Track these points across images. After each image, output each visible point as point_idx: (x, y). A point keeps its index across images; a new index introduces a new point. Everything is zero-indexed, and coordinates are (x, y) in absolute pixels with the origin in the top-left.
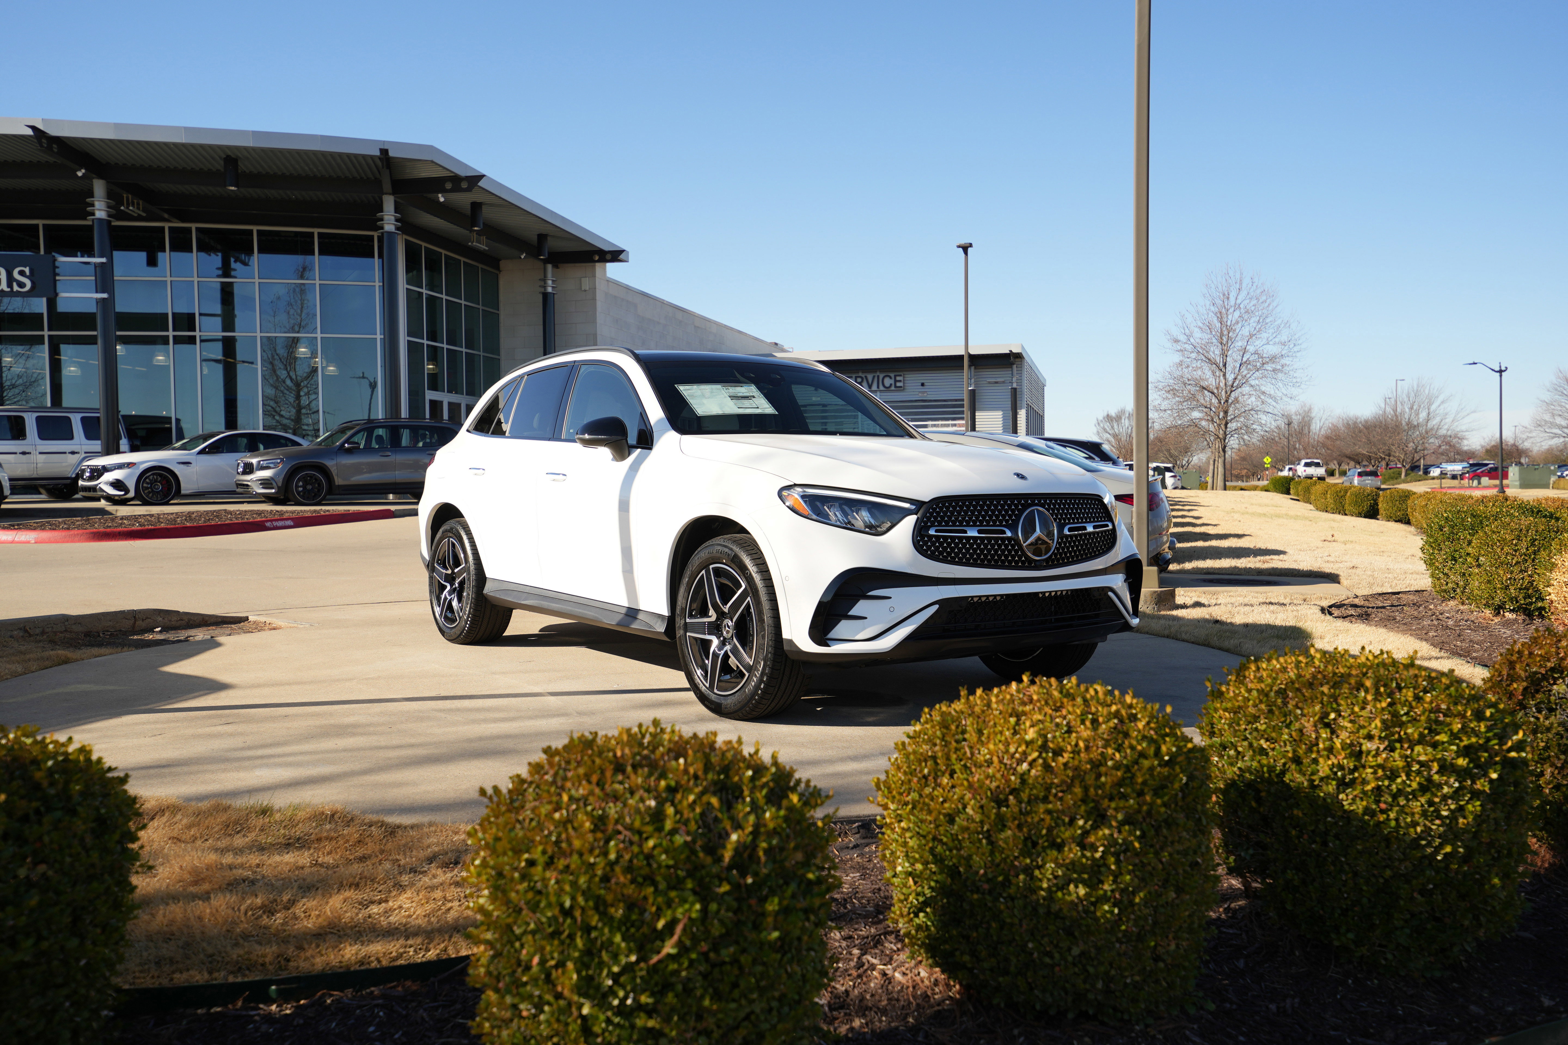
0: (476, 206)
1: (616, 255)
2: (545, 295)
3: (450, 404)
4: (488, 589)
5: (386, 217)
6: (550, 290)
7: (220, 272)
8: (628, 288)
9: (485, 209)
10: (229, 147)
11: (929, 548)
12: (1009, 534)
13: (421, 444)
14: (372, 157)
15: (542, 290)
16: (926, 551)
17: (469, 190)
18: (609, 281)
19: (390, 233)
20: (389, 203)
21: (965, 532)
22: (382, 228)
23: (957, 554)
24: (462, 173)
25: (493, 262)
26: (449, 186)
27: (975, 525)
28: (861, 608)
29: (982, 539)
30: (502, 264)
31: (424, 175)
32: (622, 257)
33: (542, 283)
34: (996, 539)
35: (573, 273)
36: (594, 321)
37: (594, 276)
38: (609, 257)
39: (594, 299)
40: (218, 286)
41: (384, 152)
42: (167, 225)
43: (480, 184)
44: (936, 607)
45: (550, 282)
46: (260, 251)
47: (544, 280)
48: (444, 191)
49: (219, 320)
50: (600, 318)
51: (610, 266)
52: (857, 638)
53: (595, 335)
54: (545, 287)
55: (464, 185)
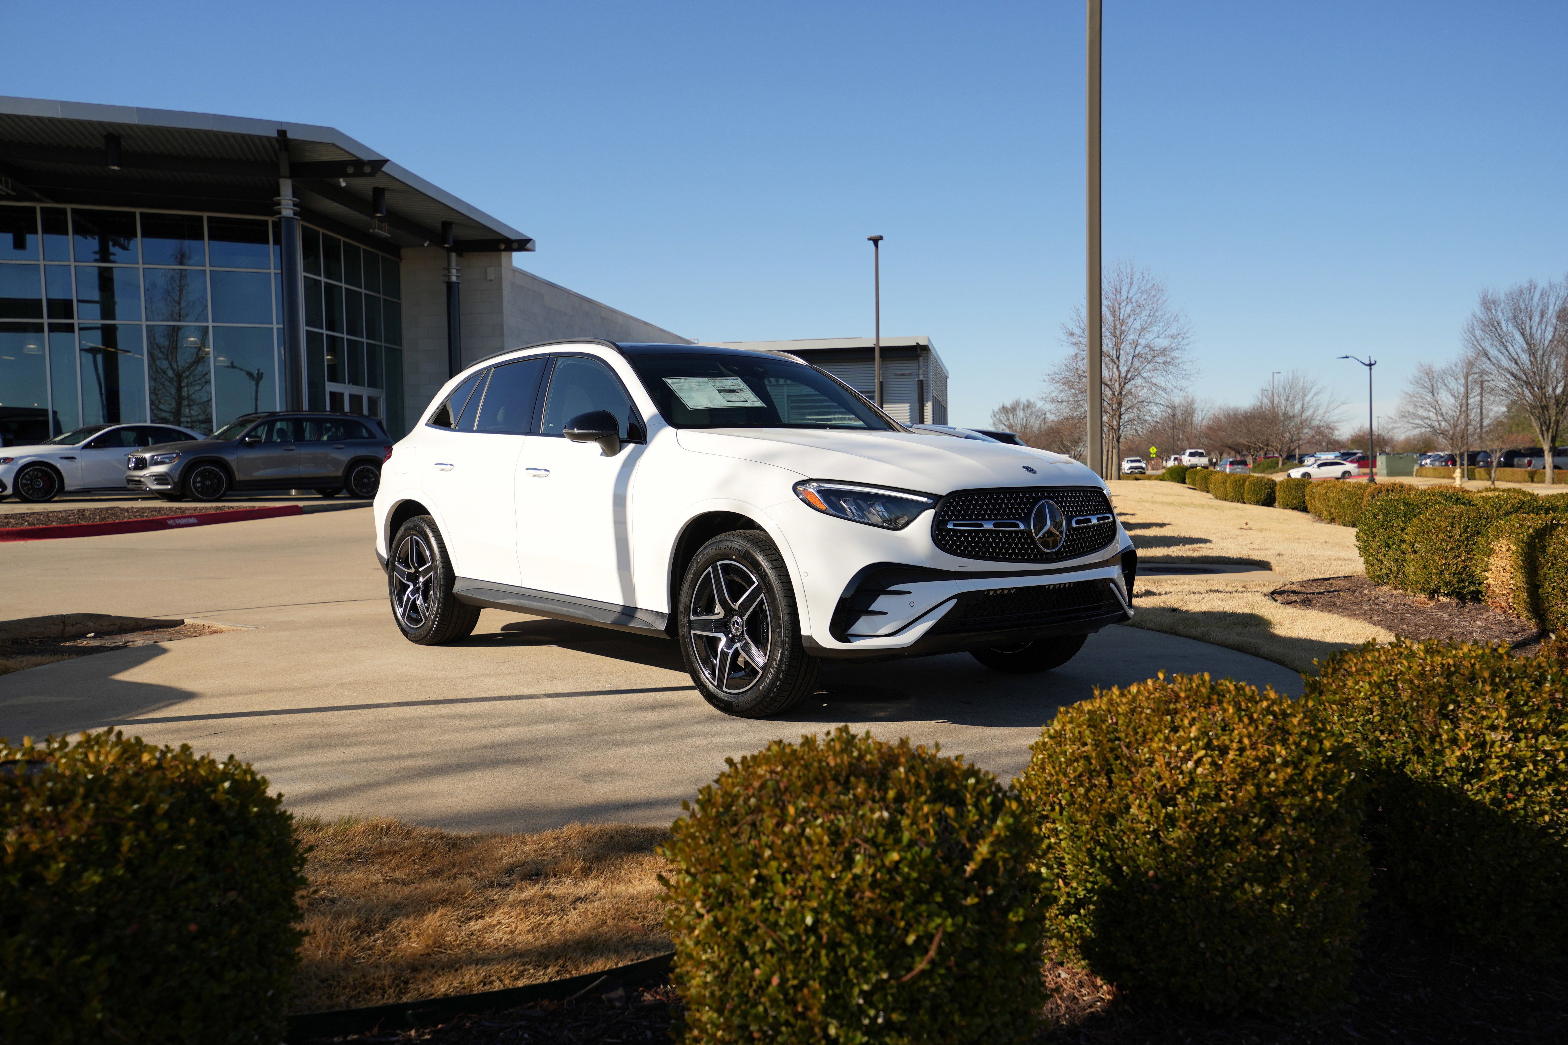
0: (379, 192)
1: (523, 244)
2: (450, 286)
3: (351, 396)
4: (457, 588)
5: (283, 202)
6: (454, 279)
7: (98, 257)
8: (534, 278)
9: (387, 195)
10: (111, 124)
11: (947, 542)
12: (1022, 527)
13: (325, 438)
14: (269, 139)
15: (446, 279)
16: (945, 545)
17: (372, 174)
18: (516, 271)
19: (288, 219)
20: (286, 188)
21: (982, 526)
22: (280, 213)
23: (973, 548)
24: (365, 157)
25: (393, 249)
26: (350, 170)
27: (990, 519)
28: (881, 603)
29: (997, 532)
30: (404, 252)
31: (325, 158)
32: (529, 246)
33: (446, 272)
34: (1010, 532)
35: (479, 261)
36: (500, 311)
37: (500, 265)
38: (515, 246)
39: (500, 289)
40: (96, 272)
41: (282, 133)
42: (38, 206)
43: (384, 169)
44: (955, 601)
45: (454, 271)
46: (144, 235)
47: (448, 268)
48: (345, 175)
49: (97, 307)
50: (507, 307)
51: (516, 256)
52: (878, 633)
53: (502, 326)
54: (449, 276)
55: (367, 170)
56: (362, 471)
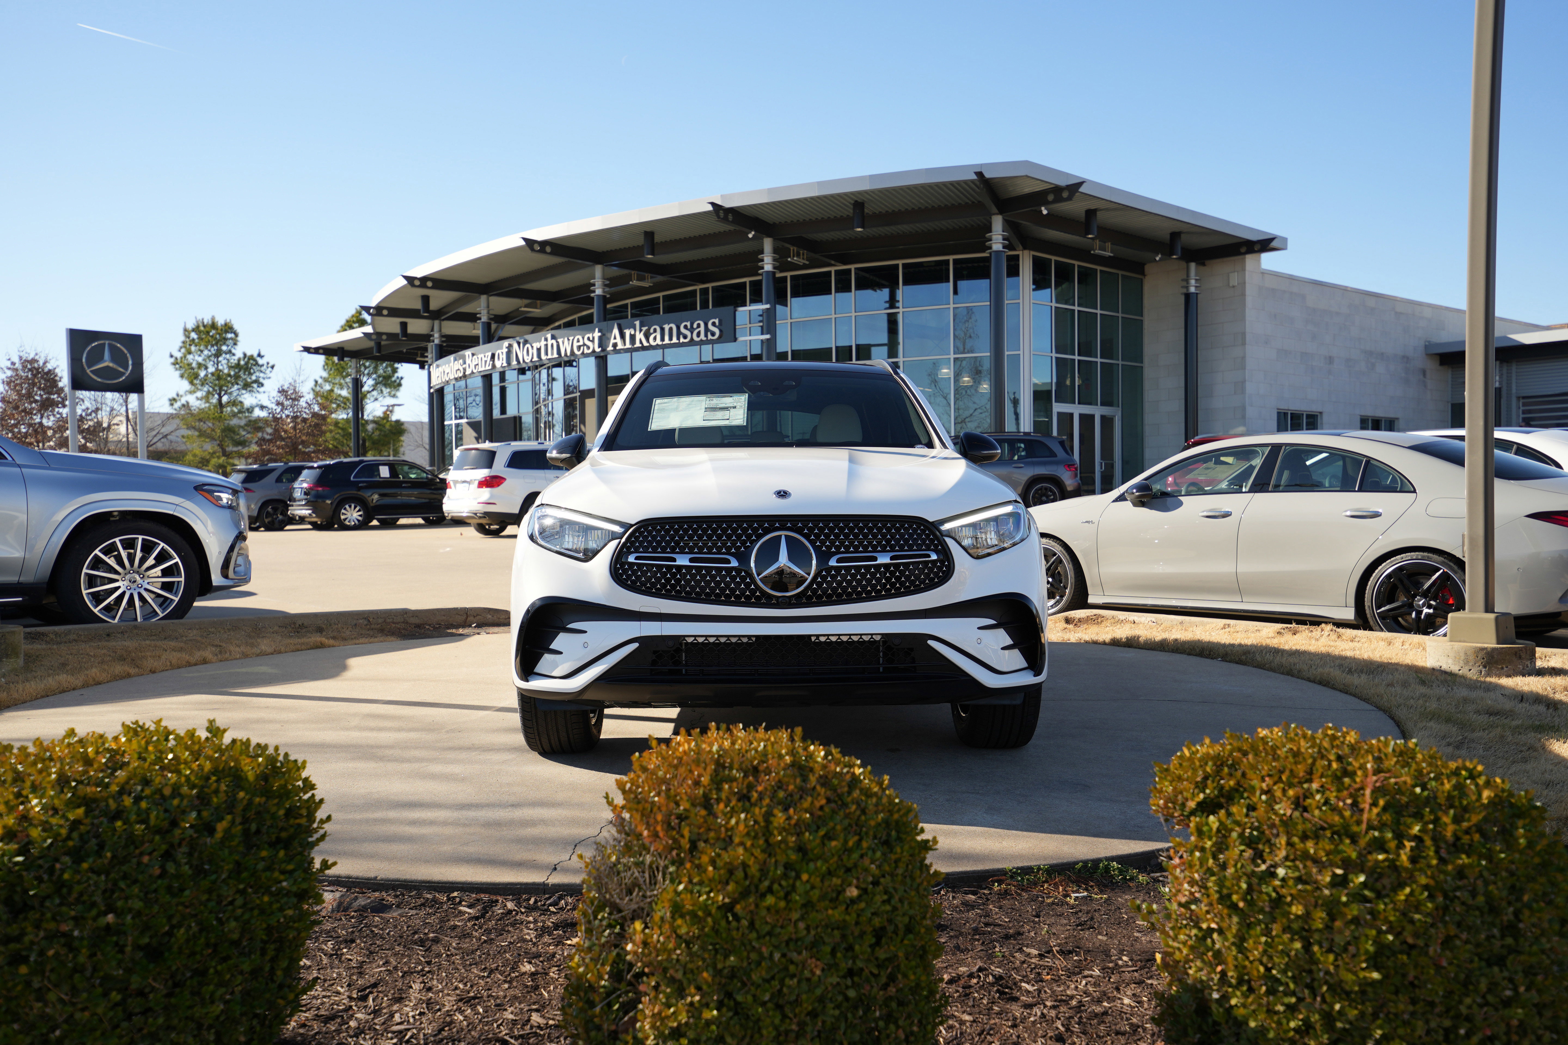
0: (1091, 214)
1: (1266, 244)
2: (1188, 296)
3: (1081, 415)
5: (994, 237)
6: (1192, 290)
7: (887, 305)
8: (1292, 279)
9: (1100, 215)
10: (852, 193)
11: (629, 577)
12: (734, 563)
13: (1016, 458)
14: (972, 181)
15: (1185, 291)
16: (624, 580)
17: (1069, 198)
18: (1264, 273)
19: (997, 252)
20: (998, 224)
21: (674, 560)
22: (990, 248)
23: (664, 586)
24: (1062, 183)
25: (1139, 268)
26: (1051, 197)
27: (689, 552)
28: (561, 641)
29: (692, 568)
30: (1148, 268)
31: (1027, 190)
32: (1274, 244)
33: (1184, 284)
34: (716, 569)
35: (1221, 269)
36: (1243, 319)
37: (1244, 270)
38: (1257, 248)
39: (1243, 294)
40: (886, 317)
41: (980, 174)
42: (833, 269)
43: (1081, 190)
44: (636, 645)
45: (1193, 282)
46: (905, 283)
47: (1187, 280)
48: (1046, 203)
49: (885, 348)
50: (1251, 314)
51: (1265, 256)
52: (553, 674)
53: (1244, 334)
54: (1187, 288)
55: (1065, 194)
56: (1041, 489)
